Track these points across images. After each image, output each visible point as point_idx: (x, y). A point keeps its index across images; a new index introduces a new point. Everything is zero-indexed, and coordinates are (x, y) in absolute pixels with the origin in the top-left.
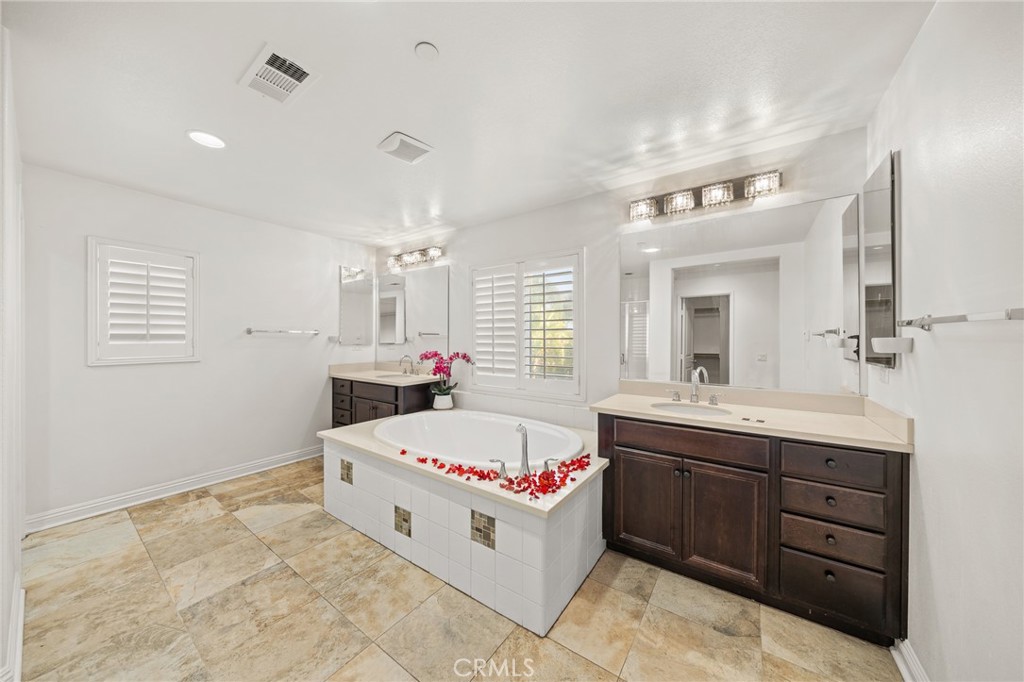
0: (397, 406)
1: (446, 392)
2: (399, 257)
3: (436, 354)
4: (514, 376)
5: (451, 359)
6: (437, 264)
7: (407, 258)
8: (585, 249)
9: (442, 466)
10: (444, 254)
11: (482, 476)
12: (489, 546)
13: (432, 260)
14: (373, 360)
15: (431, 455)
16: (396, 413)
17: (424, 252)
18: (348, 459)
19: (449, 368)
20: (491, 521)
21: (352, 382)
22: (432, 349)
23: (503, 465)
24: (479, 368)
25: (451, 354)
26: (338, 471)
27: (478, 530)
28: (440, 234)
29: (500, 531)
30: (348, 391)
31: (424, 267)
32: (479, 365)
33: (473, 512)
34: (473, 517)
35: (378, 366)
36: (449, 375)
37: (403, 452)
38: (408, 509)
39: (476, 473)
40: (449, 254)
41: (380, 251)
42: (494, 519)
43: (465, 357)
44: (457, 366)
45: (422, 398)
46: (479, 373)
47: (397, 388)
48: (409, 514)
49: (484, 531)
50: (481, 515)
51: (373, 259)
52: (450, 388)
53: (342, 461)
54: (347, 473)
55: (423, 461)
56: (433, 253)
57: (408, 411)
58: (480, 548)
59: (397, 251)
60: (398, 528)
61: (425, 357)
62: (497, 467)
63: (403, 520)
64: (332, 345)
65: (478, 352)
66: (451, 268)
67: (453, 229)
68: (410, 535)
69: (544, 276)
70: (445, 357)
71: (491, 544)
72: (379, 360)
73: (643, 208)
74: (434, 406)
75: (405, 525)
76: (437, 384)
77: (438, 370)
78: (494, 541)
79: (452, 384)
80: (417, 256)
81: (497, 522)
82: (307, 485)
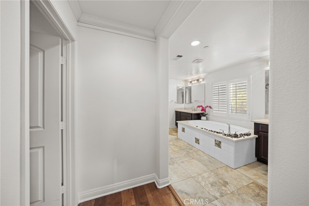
0: (192, 118)
1: (205, 116)
2: (191, 82)
3: (201, 106)
4: (226, 112)
5: (206, 107)
6: (201, 83)
7: (193, 82)
8: (251, 76)
9: (207, 130)
10: (203, 80)
11: (217, 133)
12: (219, 147)
13: (200, 82)
14: (184, 107)
15: (204, 128)
16: (192, 120)
17: (198, 80)
19: (205, 110)
20: (220, 142)
21: (180, 112)
22: (200, 105)
23: (223, 131)
24: (214, 110)
25: (206, 106)
26: (181, 130)
27: (216, 144)
28: (202, 75)
29: (222, 145)
30: (179, 114)
31: (197, 84)
32: (214, 109)
33: (215, 140)
34: (215, 141)
35: (185, 109)
36: (205, 111)
37: (197, 127)
38: (198, 138)
39: (216, 132)
40: (205, 80)
41: (186, 81)
42: (221, 142)
43: (210, 107)
44: (207, 109)
45: (198, 117)
46: (214, 111)
47: (192, 114)
48: (199, 139)
49: (218, 144)
50: (217, 141)
51: (184, 83)
52: (206, 115)
53: (182, 127)
54: (183, 130)
55: (202, 128)
56: (200, 80)
57: (195, 119)
58: (217, 148)
59: (190, 81)
60: (196, 142)
61: (199, 107)
62: (222, 131)
63: (197, 141)
65: (214, 106)
66: (206, 84)
67: (206, 74)
68: (199, 144)
69: (236, 84)
70: (204, 107)
71: (220, 147)
72: (185, 107)
74: (201, 119)
75: (198, 142)
76: (202, 114)
77: (202, 110)
78: (221, 147)
79: (206, 114)
80: (196, 81)
81: (222, 143)
82: (173, 133)
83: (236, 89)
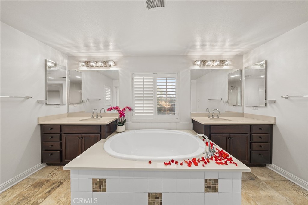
2: (87, 63)
3: (117, 108)
4: (153, 114)
5: (124, 110)
6: (111, 69)
8: (180, 72)
10: (116, 65)
12: (215, 192)
13: (110, 66)
14: (66, 112)
18: (98, 177)
20: (216, 181)
21: (61, 125)
24: (136, 113)
25: (124, 107)
27: (209, 187)
28: (114, 56)
30: (59, 131)
31: (103, 69)
32: (136, 111)
34: (206, 182)
35: (69, 115)
36: (124, 117)
37: (150, 162)
40: (119, 65)
41: (71, 57)
42: (218, 179)
43: (130, 108)
47: (101, 126)
48: (160, 194)
49: (212, 186)
50: (210, 180)
54: (99, 186)
56: (111, 63)
59: (86, 59)
61: (110, 109)
64: (40, 105)
67: (122, 55)
69: (167, 79)
71: (216, 190)
72: (70, 112)
73: (199, 63)
75: (157, 201)
83: (167, 89)
